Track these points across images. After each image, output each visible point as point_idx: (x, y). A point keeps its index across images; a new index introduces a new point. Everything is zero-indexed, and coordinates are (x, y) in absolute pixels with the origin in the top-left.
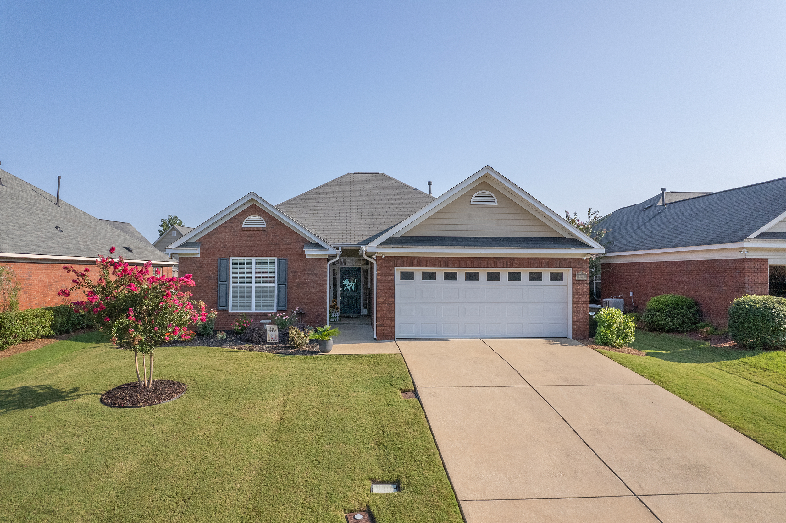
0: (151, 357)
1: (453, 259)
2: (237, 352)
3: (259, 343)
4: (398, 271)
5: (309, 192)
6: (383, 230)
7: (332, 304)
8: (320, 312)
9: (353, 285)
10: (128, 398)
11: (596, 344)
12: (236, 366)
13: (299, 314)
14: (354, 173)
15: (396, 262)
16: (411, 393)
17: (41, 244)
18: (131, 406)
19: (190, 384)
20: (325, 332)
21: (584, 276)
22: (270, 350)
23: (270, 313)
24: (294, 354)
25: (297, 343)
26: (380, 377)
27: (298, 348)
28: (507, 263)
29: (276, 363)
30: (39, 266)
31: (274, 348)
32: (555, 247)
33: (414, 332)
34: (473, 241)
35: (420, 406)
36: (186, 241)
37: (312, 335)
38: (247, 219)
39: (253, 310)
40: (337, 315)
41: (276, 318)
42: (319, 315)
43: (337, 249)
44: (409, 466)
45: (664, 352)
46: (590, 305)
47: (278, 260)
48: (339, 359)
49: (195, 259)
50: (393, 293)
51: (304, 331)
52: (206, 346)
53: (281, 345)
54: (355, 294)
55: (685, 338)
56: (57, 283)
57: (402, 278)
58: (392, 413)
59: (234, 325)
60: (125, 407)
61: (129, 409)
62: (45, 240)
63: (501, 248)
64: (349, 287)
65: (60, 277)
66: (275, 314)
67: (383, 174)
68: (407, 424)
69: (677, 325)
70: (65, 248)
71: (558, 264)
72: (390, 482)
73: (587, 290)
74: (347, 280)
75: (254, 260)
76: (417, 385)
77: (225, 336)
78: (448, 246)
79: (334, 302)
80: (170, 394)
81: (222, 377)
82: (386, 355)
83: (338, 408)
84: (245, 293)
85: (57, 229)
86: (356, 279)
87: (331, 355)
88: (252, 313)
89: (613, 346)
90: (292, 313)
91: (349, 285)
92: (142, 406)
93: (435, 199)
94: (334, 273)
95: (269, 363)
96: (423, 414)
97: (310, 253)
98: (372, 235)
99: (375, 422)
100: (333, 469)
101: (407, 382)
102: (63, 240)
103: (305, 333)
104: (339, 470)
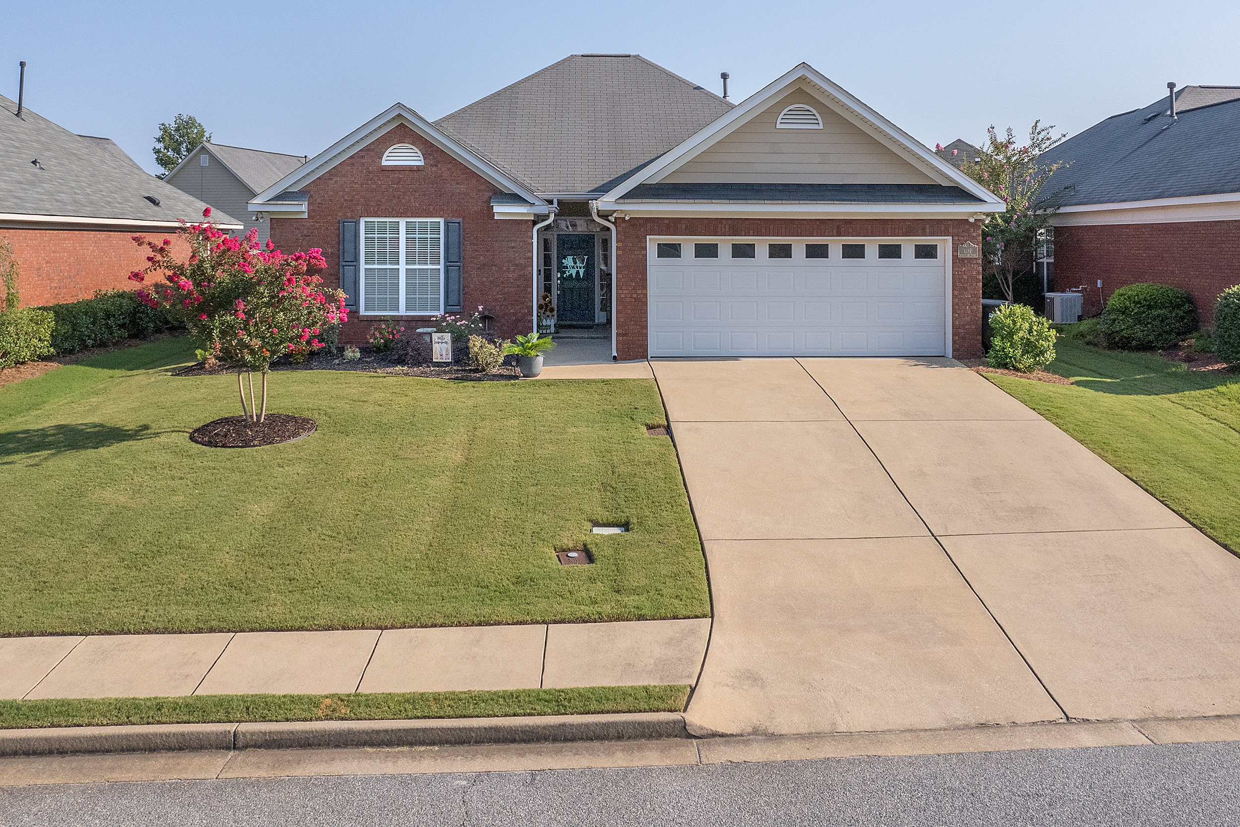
0: (264, 376)
1: (747, 222)
2: (385, 377)
3: (419, 364)
4: (652, 243)
5: (498, 93)
6: (633, 167)
7: (542, 302)
8: (520, 315)
9: (580, 268)
10: (234, 435)
11: (988, 365)
12: (388, 395)
13: (484, 318)
14: (583, 56)
15: (648, 227)
16: (662, 430)
17: (23, 195)
18: (240, 445)
19: (321, 420)
20: (529, 343)
21: (973, 250)
22: (438, 375)
23: (433, 316)
24: (479, 379)
25: (483, 362)
26: (616, 409)
27: (484, 370)
28: (838, 228)
29: (451, 391)
30: (23, 235)
31: (445, 372)
32: (919, 201)
33: (681, 347)
34: (780, 191)
35: (672, 444)
36: (284, 190)
37: (509, 348)
38: (390, 150)
39: (402, 311)
40: (551, 322)
41: (444, 324)
42: (518, 320)
43: (550, 202)
44: (644, 507)
45: (1109, 380)
46: (982, 301)
47: (447, 224)
48: (553, 387)
49: (298, 222)
50: (645, 280)
51: (495, 343)
52: (329, 369)
53: (455, 368)
54: (585, 284)
55: (1157, 358)
56: (48, 265)
57: (660, 255)
58: (628, 452)
59: (371, 337)
60: (232, 447)
61: (240, 449)
62: (25, 186)
63: (826, 202)
64: (574, 272)
65: (52, 255)
66: (444, 318)
67: (637, 57)
68: (649, 464)
69: (1151, 338)
70: (57, 201)
71: (927, 230)
72: (617, 525)
73: (978, 273)
74: (570, 258)
75: (403, 223)
76: (671, 419)
77: (358, 355)
78: (736, 199)
79: (545, 298)
80: (295, 430)
81: (369, 409)
82: (629, 380)
83: (550, 446)
84: (388, 282)
85: (36, 165)
86: (586, 257)
87: (540, 381)
88: (402, 316)
89: (1017, 369)
90: (472, 316)
91: (573, 267)
92: (257, 446)
93: (732, 107)
94: (546, 245)
95: (440, 392)
96: (674, 453)
97: (502, 210)
98: (613, 177)
99: (603, 461)
100: (541, 511)
101: (657, 415)
102: (50, 186)
103: (496, 347)
104: (549, 511)
